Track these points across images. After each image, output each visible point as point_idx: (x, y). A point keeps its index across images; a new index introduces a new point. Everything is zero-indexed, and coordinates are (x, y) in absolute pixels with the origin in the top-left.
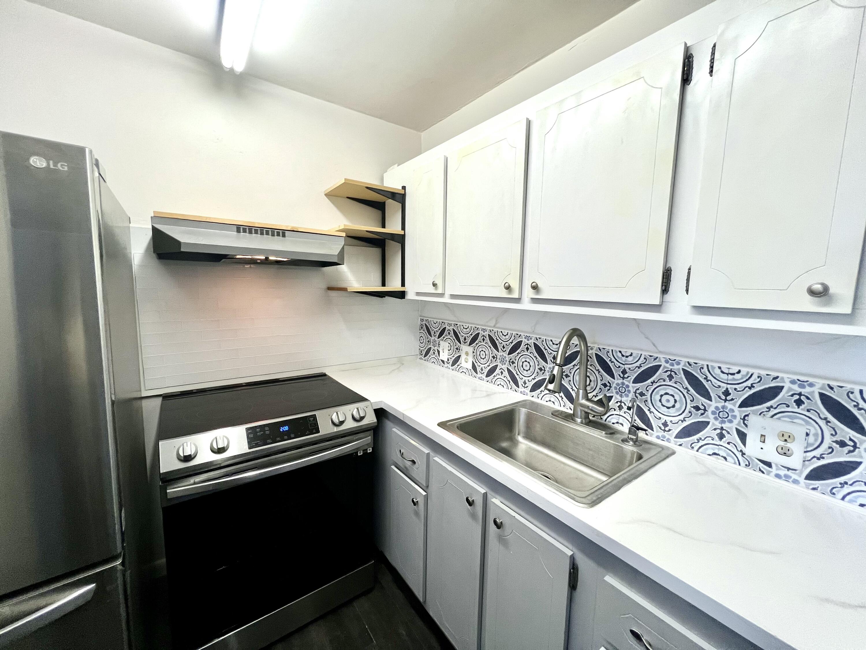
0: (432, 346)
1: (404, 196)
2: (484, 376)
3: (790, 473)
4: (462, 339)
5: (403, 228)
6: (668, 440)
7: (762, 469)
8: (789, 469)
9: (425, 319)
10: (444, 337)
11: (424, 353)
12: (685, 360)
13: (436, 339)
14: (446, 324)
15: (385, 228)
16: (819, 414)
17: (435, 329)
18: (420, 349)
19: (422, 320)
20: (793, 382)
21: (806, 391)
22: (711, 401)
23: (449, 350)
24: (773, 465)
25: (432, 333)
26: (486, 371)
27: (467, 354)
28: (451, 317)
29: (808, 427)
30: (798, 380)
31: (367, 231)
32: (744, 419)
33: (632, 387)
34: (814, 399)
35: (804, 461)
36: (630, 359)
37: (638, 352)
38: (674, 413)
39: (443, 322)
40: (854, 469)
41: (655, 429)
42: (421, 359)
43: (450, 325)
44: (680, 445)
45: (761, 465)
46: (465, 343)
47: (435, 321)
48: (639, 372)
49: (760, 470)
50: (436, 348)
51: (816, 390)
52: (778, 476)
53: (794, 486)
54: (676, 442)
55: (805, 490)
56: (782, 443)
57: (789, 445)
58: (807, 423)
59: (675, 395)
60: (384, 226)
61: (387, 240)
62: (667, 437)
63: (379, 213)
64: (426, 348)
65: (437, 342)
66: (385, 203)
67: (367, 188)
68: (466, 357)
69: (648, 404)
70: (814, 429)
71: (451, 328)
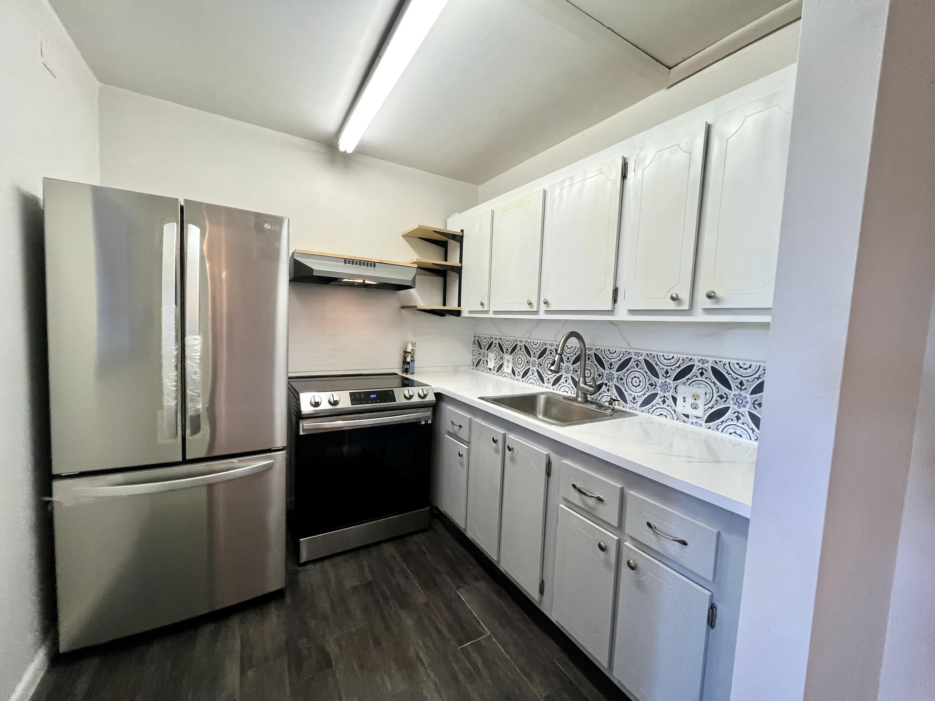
0: (482, 358)
1: (462, 237)
2: (520, 378)
3: (698, 420)
4: (505, 350)
5: (461, 261)
6: (636, 409)
7: (685, 420)
8: (697, 417)
9: (477, 335)
10: (491, 349)
11: (475, 364)
12: (645, 352)
13: (486, 352)
14: (493, 338)
15: (447, 261)
16: (711, 380)
17: (485, 343)
18: (472, 361)
19: (475, 337)
20: (699, 361)
21: (704, 366)
22: (659, 378)
23: (495, 360)
24: (690, 416)
25: (483, 347)
26: (521, 374)
27: (508, 361)
28: (498, 333)
29: (707, 389)
30: (701, 359)
31: (433, 264)
32: (675, 389)
33: (616, 374)
34: (709, 370)
35: (704, 411)
36: (614, 355)
37: (619, 350)
38: (639, 390)
39: (491, 337)
40: (727, 411)
41: (628, 403)
42: (473, 369)
43: (496, 339)
44: (642, 412)
45: (684, 417)
46: (507, 353)
47: (485, 336)
48: (620, 363)
49: (684, 421)
50: (485, 359)
51: (710, 365)
52: (692, 423)
53: (700, 428)
54: (640, 410)
55: (706, 430)
56: (694, 401)
57: (697, 402)
58: (706, 387)
59: (640, 377)
60: (446, 260)
61: (448, 271)
62: (635, 407)
63: (443, 250)
64: (477, 360)
65: (486, 354)
66: (447, 241)
67: (434, 231)
68: (507, 363)
69: (625, 385)
70: (709, 390)
71: (497, 341)
